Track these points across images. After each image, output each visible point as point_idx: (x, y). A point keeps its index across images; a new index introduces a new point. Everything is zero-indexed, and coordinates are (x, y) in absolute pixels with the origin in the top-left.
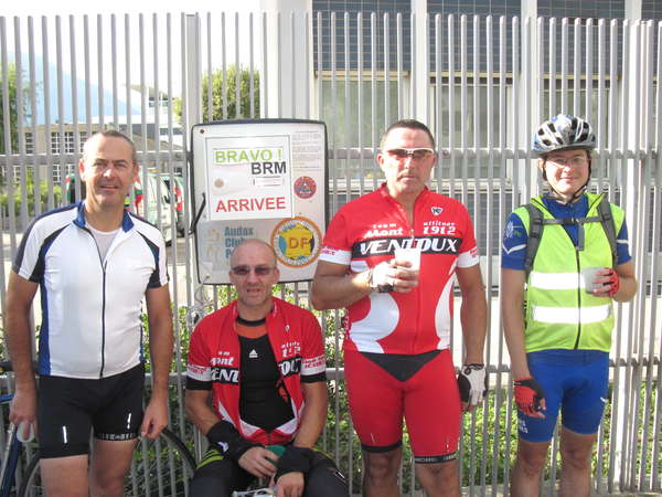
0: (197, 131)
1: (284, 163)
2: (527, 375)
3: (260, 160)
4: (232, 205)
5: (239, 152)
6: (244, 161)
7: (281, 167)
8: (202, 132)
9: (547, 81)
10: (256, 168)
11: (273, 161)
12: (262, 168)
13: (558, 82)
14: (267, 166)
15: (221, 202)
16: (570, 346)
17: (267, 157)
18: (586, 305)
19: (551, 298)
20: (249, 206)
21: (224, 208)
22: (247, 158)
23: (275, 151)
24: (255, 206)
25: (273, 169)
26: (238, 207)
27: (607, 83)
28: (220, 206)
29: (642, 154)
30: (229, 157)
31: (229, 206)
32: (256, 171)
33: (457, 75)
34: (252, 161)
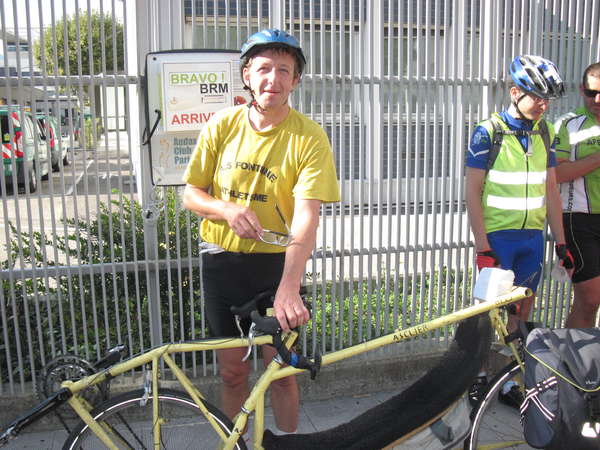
0: (150, 58)
1: (226, 85)
2: (487, 247)
3: (207, 82)
4: (185, 118)
5: (190, 75)
6: (194, 82)
7: (224, 88)
8: (155, 59)
9: (386, 29)
10: (203, 88)
11: (217, 83)
12: (208, 88)
13: (396, 30)
14: (213, 87)
15: (176, 116)
16: (518, 227)
17: (212, 79)
18: (532, 196)
19: (506, 190)
20: (199, 119)
21: (178, 121)
22: (196, 80)
23: (219, 75)
24: (203, 119)
25: (217, 89)
26: (189, 120)
27: (442, 32)
28: (175, 120)
29: (494, 82)
30: (182, 79)
31: (183, 119)
32: (204, 91)
33: (317, 22)
34: (200, 82)
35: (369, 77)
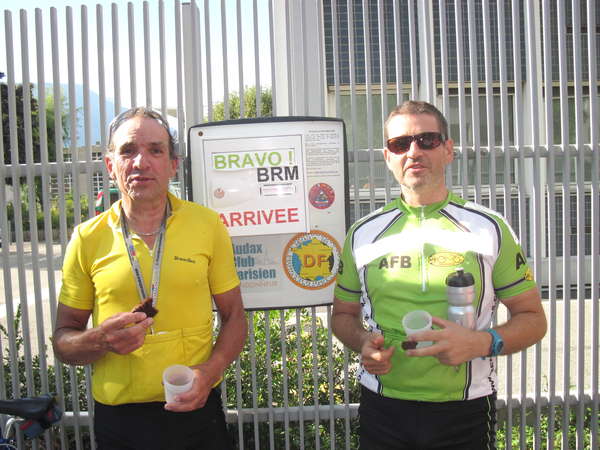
0: (194, 133)
1: (296, 168)
3: (267, 165)
4: (235, 219)
5: (242, 156)
6: (248, 166)
7: (292, 173)
8: (201, 134)
10: (262, 175)
11: (282, 165)
12: (269, 173)
14: (276, 172)
15: (222, 216)
20: (256, 219)
22: (251, 162)
23: (284, 153)
24: (263, 219)
25: (283, 175)
26: (242, 220)
30: (230, 162)
32: (263, 178)
34: (258, 166)
35: (533, 147)
